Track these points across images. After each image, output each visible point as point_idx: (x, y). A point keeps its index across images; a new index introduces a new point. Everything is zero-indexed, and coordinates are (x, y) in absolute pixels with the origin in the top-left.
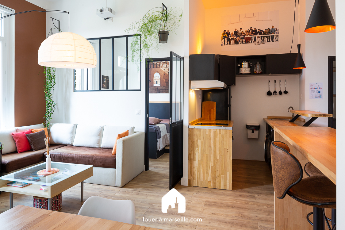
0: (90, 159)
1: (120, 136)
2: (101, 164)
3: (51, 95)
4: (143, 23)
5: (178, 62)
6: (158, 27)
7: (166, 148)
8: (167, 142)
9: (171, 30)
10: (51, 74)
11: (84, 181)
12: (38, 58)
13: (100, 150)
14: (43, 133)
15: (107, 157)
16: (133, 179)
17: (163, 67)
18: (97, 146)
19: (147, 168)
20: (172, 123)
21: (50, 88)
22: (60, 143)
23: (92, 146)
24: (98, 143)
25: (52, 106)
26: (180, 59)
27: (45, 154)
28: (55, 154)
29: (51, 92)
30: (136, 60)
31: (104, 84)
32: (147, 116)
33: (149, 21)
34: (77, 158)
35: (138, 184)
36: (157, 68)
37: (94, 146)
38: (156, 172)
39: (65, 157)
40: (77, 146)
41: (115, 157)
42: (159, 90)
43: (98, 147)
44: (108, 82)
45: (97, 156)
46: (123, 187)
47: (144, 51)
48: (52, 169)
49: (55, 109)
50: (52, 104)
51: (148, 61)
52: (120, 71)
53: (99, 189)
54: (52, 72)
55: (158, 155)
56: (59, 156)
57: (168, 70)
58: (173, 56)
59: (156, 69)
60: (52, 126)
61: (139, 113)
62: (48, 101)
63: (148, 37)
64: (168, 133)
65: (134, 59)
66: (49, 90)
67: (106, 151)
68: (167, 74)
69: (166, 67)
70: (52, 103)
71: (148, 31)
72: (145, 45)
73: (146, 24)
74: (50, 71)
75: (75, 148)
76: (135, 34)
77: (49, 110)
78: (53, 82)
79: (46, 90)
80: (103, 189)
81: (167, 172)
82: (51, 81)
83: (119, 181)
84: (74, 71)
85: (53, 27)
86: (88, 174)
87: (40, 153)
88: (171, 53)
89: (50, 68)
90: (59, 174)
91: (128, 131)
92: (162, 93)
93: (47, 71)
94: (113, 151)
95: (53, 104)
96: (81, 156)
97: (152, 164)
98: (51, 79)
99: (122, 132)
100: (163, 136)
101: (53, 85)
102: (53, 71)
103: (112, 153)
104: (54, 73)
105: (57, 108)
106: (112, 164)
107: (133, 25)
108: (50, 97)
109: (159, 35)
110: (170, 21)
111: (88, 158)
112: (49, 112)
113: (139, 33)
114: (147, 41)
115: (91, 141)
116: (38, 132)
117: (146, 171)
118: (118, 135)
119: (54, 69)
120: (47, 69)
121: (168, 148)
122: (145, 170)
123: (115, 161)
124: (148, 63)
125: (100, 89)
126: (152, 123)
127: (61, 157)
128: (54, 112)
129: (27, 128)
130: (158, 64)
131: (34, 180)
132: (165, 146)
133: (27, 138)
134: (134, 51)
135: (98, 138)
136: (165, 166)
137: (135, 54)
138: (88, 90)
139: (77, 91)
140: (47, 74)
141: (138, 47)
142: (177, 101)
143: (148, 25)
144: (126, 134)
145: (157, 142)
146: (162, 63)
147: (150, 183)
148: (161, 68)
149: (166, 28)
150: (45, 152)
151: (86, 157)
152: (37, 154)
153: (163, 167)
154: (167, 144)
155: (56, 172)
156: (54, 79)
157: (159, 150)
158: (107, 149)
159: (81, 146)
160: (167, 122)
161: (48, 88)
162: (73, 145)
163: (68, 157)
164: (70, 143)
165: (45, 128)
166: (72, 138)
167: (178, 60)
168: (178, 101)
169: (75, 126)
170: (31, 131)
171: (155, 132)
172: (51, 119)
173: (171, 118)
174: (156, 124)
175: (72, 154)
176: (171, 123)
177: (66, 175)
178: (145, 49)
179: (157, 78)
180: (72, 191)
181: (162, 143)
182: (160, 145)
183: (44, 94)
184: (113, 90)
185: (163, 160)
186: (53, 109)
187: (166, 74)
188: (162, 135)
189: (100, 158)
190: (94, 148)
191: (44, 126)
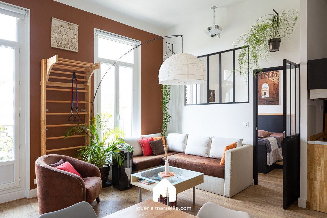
0: (200, 167)
1: (228, 148)
2: (210, 173)
3: (167, 109)
4: (252, 34)
5: (293, 70)
6: (268, 35)
7: (276, 164)
8: (278, 157)
9: (284, 36)
10: (166, 91)
11: (196, 187)
12: (159, 78)
13: (209, 159)
14: (161, 141)
15: (216, 166)
16: (241, 192)
17: (272, 76)
18: (206, 155)
19: (256, 182)
20: (286, 137)
21: (167, 102)
22: (174, 150)
23: (201, 156)
24: (206, 153)
25: (168, 118)
26: (296, 66)
27: (163, 158)
28: (171, 160)
29: (167, 106)
30: (244, 72)
31: (211, 98)
32: (256, 129)
33: (258, 31)
34: (189, 165)
35: (247, 197)
36: (265, 78)
37: (203, 156)
38: (266, 188)
39: (178, 162)
40: (188, 154)
41: (224, 167)
42: (267, 102)
43: (207, 157)
44: (214, 95)
45: (206, 165)
46: (231, 198)
47: (252, 62)
48: (169, 172)
49: (170, 121)
50: (167, 117)
51: (257, 72)
52: (226, 84)
53: (208, 196)
54: (167, 89)
55: (268, 170)
56: (174, 162)
57: (278, 80)
58: (287, 64)
59: (264, 80)
60: (168, 135)
61: (248, 125)
62: (164, 114)
63: (257, 47)
64: (279, 147)
65: (242, 71)
66: (165, 105)
67: (214, 161)
68: (278, 84)
69: (276, 77)
70: (167, 115)
71: (257, 41)
72: (254, 56)
73: (254, 35)
74: (166, 89)
75: (186, 156)
76: (243, 46)
77: (165, 121)
78: (168, 98)
79: (163, 104)
80: (212, 197)
81: (280, 189)
82: (167, 97)
83: (227, 190)
84: (185, 87)
85: (168, 50)
86: (199, 180)
87: (159, 158)
88: (285, 61)
89: (166, 85)
90: (175, 177)
91: (236, 143)
92: (271, 104)
93: (164, 88)
94: (221, 162)
95: (169, 117)
96: (192, 163)
97: (261, 179)
98: (167, 95)
99: (230, 144)
100: (274, 150)
101: (168, 100)
102: (169, 88)
103: (221, 164)
104: (169, 90)
105: (172, 120)
106: (221, 174)
107: (241, 37)
108: (166, 110)
109: (269, 43)
110: (282, 27)
111: (198, 165)
112: (165, 123)
113: (247, 44)
114: (256, 51)
115: (201, 151)
116: (158, 140)
117: (255, 186)
118: (226, 146)
119: (169, 86)
120: (164, 87)
121: (282, 163)
122: (253, 184)
123: (223, 171)
124: (257, 74)
125: (209, 103)
126: (261, 136)
127: (175, 162)
128: (169, 123)
129: (149, 136)
130: (266, 75)
131: (156, 180)
132: (276, 161)
133: (150, 145)
134: (241, 63)
135: (207, 148)
136: (276, 183)
137: (243, 66)
138: (198, 103)
139: (188, 105)
140: (164, 91)
141: (245, 59)
142: (291, 113)
143: (256, 35)
144: (234, 146)
145: (267, 156)
146: (271, 73)
147: (259, 198)
148: (270, 79)
149: (278, 35)
150: (163, 157)
151: (197, 165)
152: (157, 158)
153: (274, 184)
154: (278, 160)
155: (172, 175)
156: (170, 95)
157: (269, 165)
158: (215, 159)
159: (192, 154)
160: (280, 136)
161: (164, 103)
162: (184, 153)
163: (181, 164)
164: (182, 151)
165: (163, 137)
166: (184, 147)
167: (293, 68)
168: (293, 112)
169: (187, 136)
170: (153, 139)
171: (264, 145)
172: (167, 129)
173: (284, 132)
174: (265, 137)
175: (185, 161)
176: (284, 137)
177: (181, 179)
178: (254, 60)
179: (265, 89)
180: (185, 194)
181: (272, 158)
182: (271, 160)
183: (162, 108)
184: (221, 103)
185: (274, 176)
186: (169, 121)
187: (275, 85)
188: (272, 150)
189: (209, 167)
190: (203, 157)
191: (162, 135)
